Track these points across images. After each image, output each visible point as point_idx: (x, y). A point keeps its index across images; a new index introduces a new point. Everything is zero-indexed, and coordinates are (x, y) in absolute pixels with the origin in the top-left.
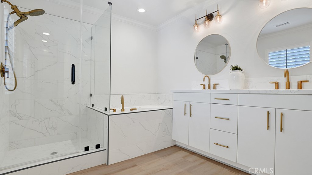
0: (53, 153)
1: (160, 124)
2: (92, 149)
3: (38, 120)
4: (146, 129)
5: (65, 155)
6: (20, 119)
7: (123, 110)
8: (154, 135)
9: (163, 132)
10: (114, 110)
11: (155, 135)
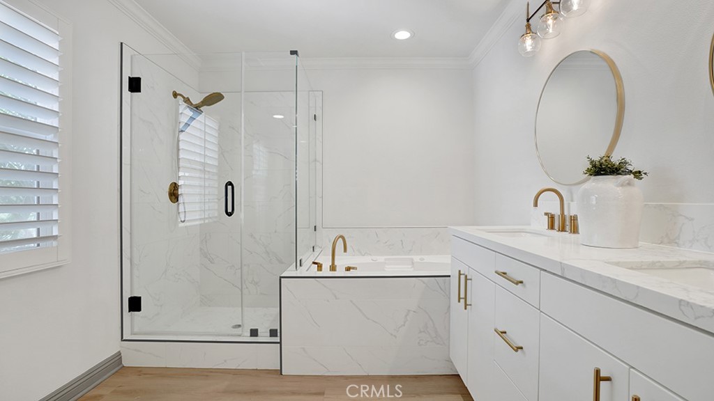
0: (236, 326)
1: (409, 311)
2: (264, 336)
3: (233, 266)
4: (368, 319)
5: (219, 335)
6: (211, 262)
7: (333, 268)
8: (392, 335)
9: (421, 332)
10: (320, 267)
11: (395, 337)
